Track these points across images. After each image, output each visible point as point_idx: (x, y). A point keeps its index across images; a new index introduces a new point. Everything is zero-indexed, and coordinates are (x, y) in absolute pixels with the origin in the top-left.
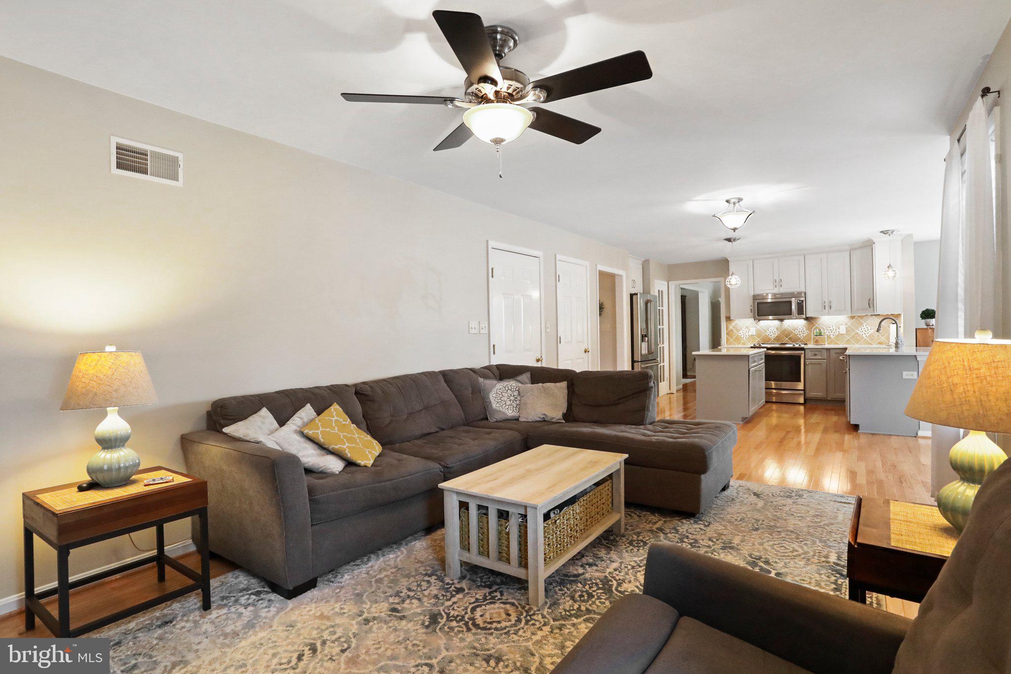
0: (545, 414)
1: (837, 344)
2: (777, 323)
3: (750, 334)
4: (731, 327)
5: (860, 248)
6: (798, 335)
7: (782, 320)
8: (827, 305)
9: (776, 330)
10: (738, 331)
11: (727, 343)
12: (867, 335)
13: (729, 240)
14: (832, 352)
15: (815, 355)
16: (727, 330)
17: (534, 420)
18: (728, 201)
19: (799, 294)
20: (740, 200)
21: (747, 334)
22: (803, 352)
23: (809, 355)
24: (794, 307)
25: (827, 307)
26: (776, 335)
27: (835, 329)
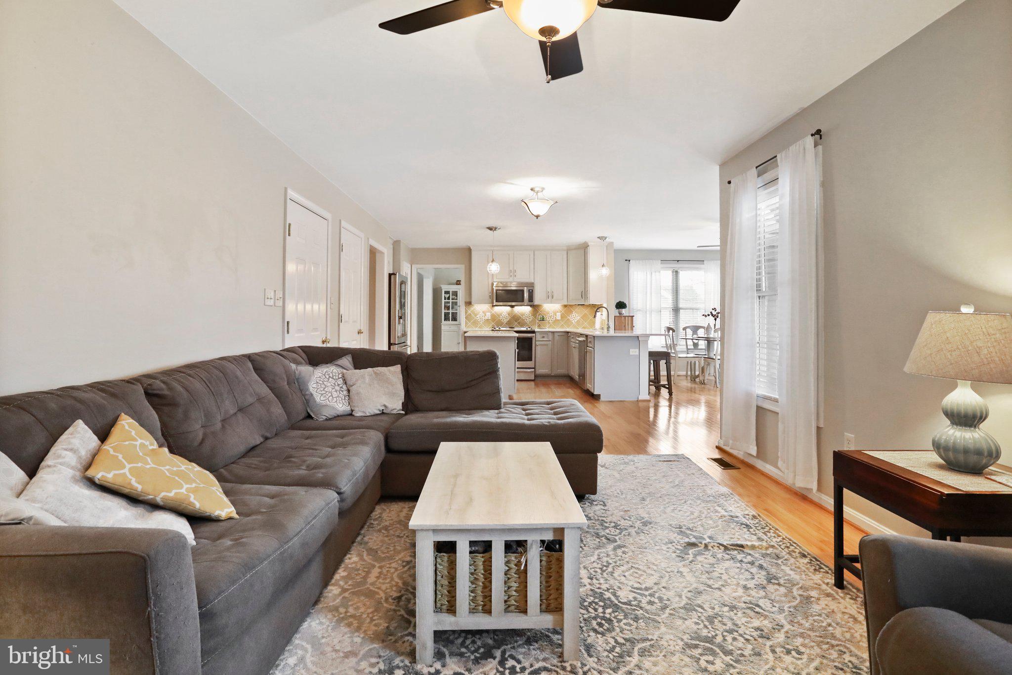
0: (385, 406)
1: (554, 328)
2: (509, 308)
3: (486, 318)
4: (469, 312)
5: (575, 249)
6: (525, 320)
7: (512, 307)
8: (550, 294)
9: (507, 315)
10: (476, 315)
11: (465, 326)
12: (576, 321)
13: (490, 229)
14: (556, 335)
15: (543, 337)
16: (465, 315)
17: (372, 414)
18: (532, 189)
19: (531, 284)
20: (543, 189)
21: (484, 318)
22: (534, 335)
23: (539, 337)
24: (526, 295)
25: (550, 297)
26: (508, 320)
27: (553, 315)
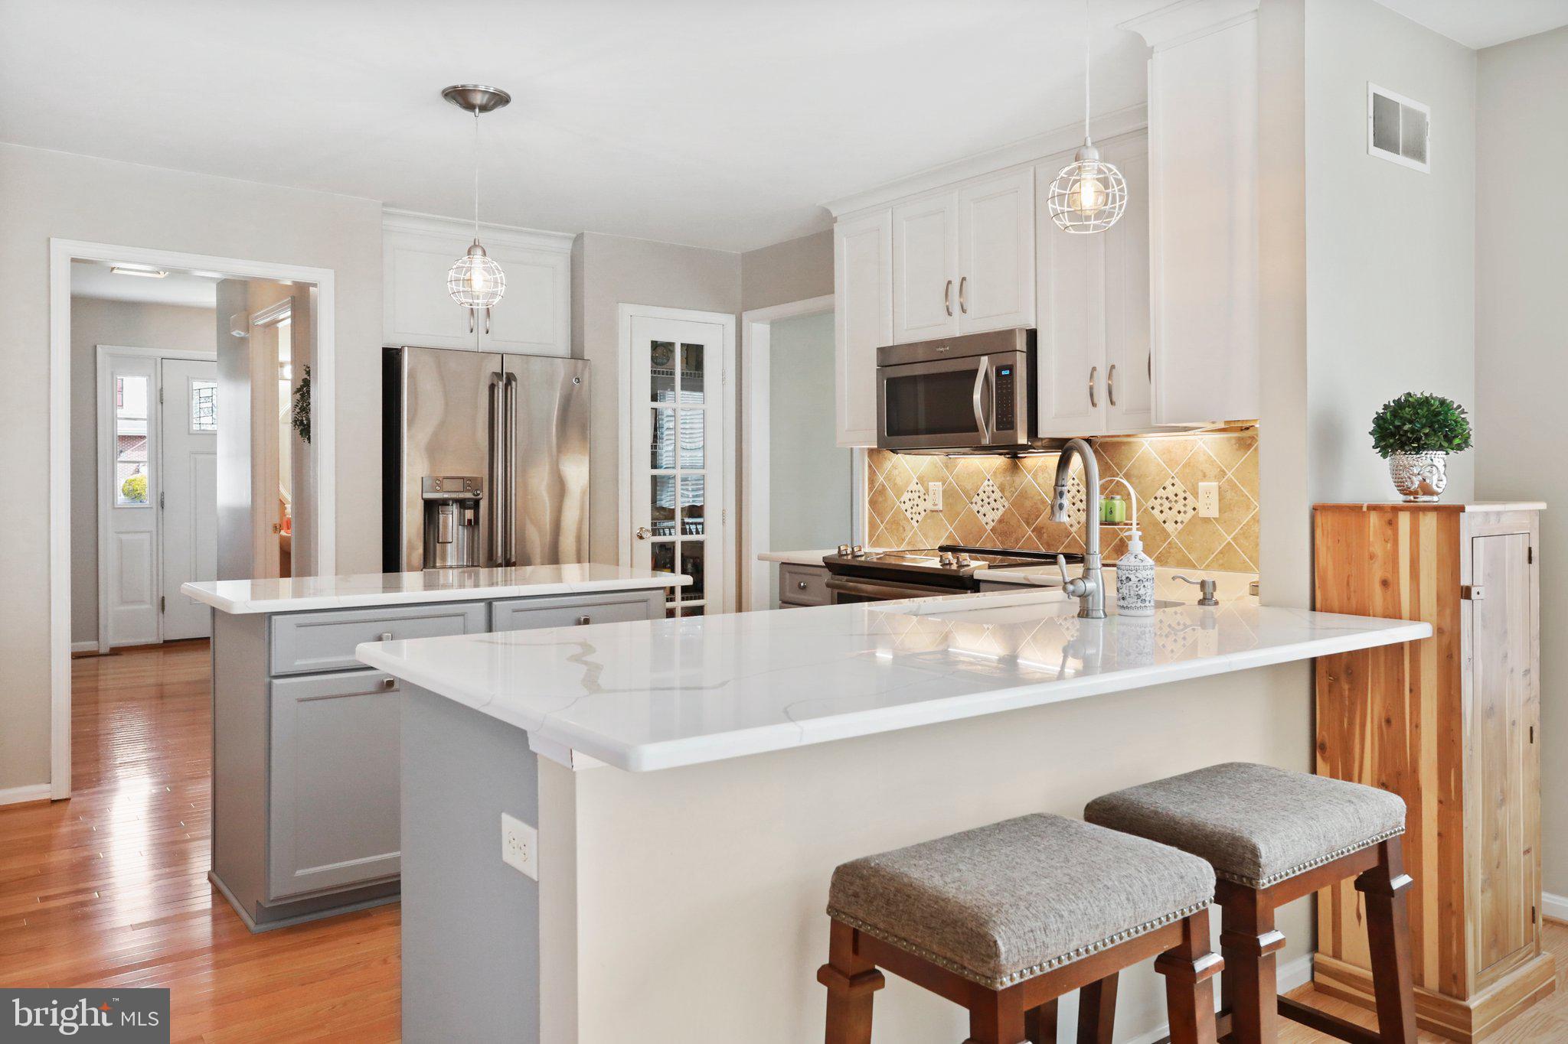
3: (929, 506)
4: (881, 478)
8: (1101, 384)
10: (898, 495)
16: (871, 489)
19: (997, 343)
21: (922, 504)
24: (979, 396)
26: (1000, 513)
27: (1181, 495)
